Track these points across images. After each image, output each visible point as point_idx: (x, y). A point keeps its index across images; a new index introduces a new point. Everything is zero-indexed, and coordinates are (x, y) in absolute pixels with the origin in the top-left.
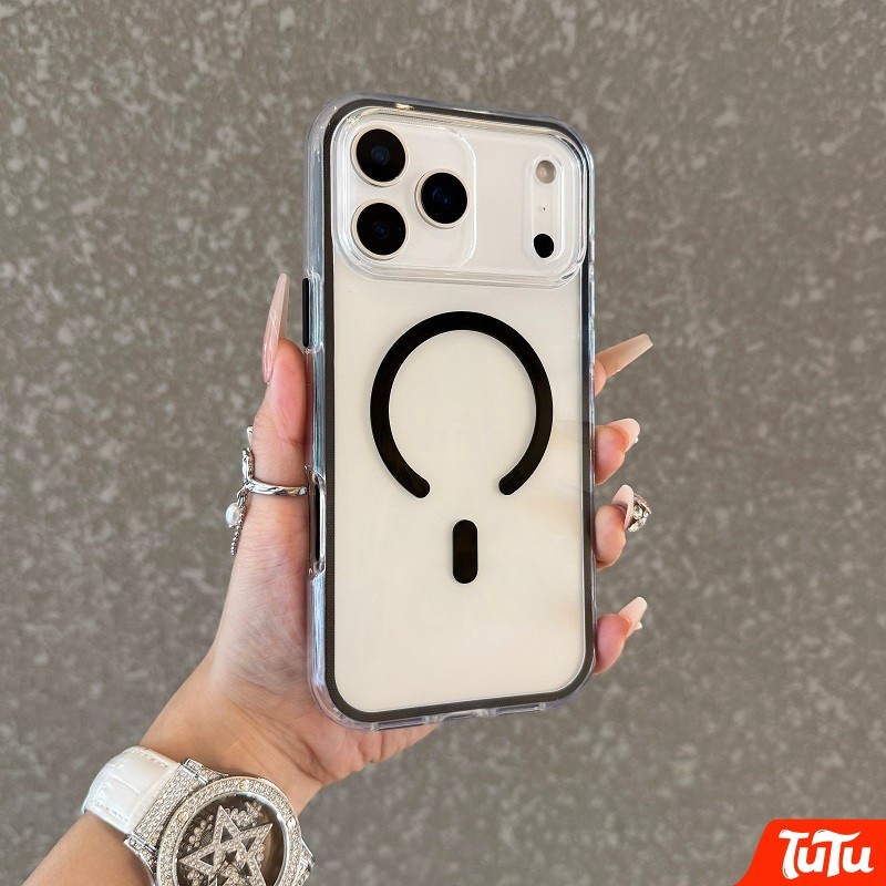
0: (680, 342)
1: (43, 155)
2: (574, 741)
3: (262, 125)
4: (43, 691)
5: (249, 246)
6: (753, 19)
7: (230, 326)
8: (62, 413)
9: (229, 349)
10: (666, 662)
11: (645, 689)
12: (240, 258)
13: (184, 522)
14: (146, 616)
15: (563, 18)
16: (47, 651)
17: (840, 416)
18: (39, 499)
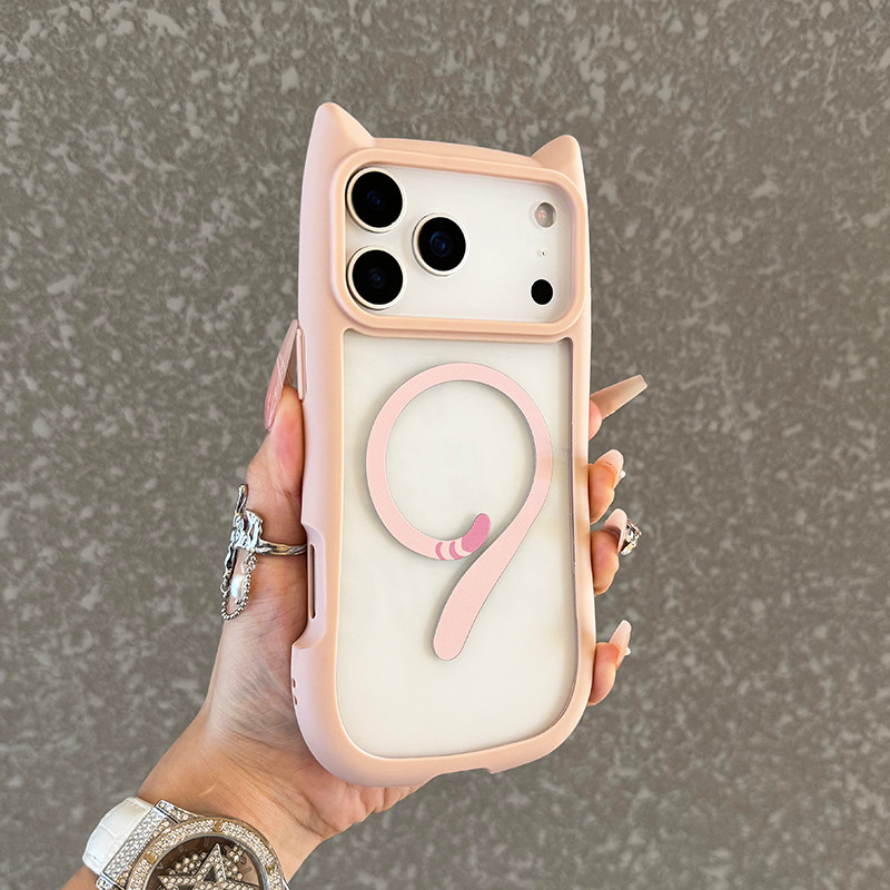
0: (713, 426)
1: (12, 228)
2: (601, 850)
3: (261, 196)
4: (16, 818)
5: (248, 328)
6: (794, 84)
7: (226, 414)
8: (36, 513)
9: (226, 439)
10: (699, 763)
11: (677, 793)
12: (238, 341)
13: (175, 629)
14: (132, 733)
15: (592, 81)
16: (21, 773)
17: (881, 501)
18: (11, 607)
